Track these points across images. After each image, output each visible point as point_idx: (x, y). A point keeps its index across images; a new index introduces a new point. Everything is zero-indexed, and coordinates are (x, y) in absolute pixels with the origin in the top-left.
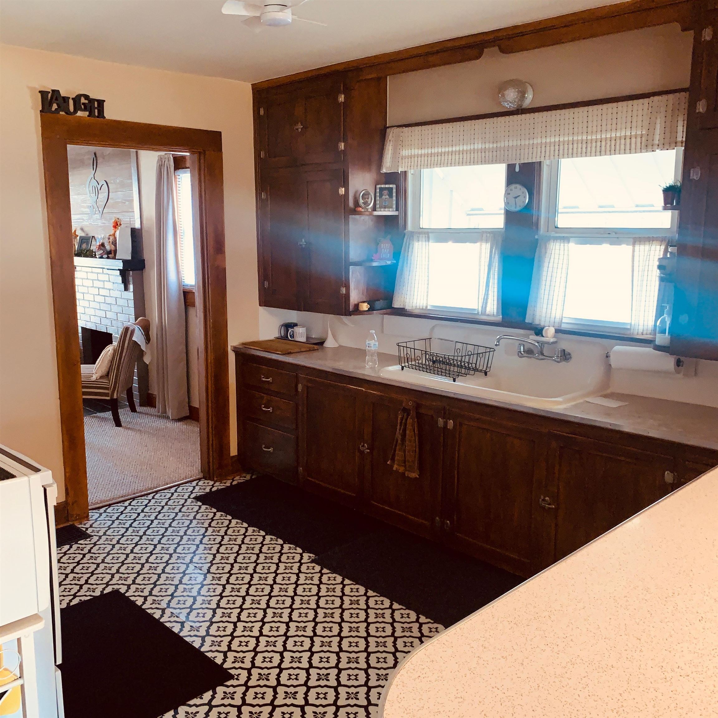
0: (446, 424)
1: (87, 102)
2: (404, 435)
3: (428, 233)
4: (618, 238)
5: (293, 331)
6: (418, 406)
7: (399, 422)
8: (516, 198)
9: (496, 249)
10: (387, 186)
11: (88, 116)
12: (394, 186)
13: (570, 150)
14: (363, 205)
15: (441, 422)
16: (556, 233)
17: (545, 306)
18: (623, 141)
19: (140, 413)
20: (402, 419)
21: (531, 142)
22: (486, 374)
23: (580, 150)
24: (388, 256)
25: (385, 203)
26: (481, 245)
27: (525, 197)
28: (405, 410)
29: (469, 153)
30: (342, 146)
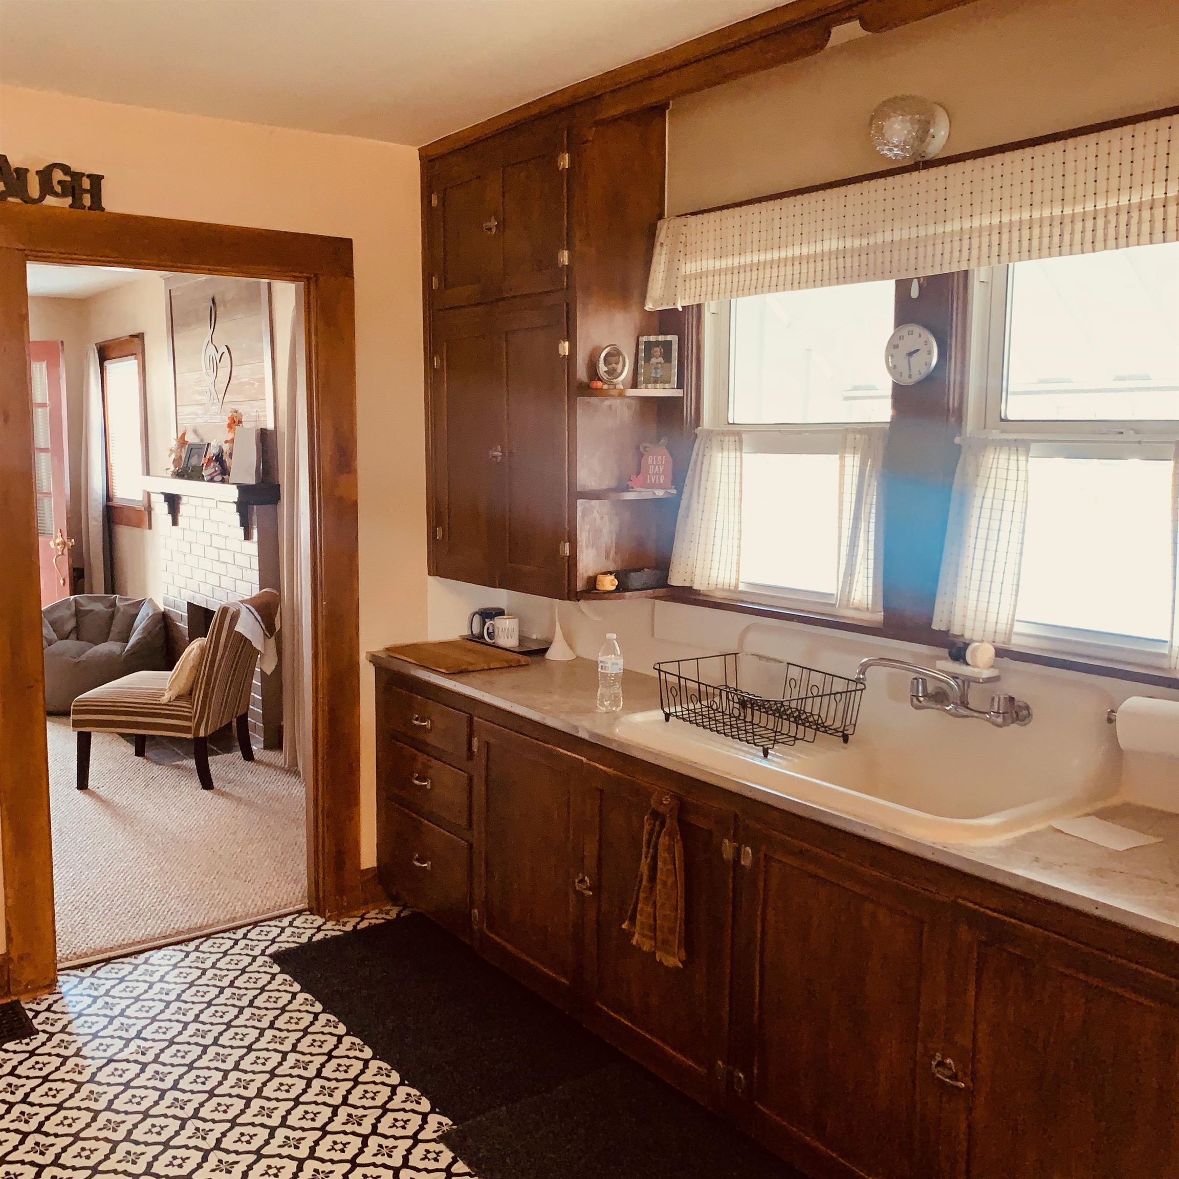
0: (738, 852)
1: (68, 178)
2: (653, 868)
3: (739, 434)
4: (1139, 442)
5: (493, 625)
6: (682, 808)
7: (645, 838)
8: (910, 354)
9: (872, 467)
10: (661, 338)
11: (71, 206)
12: (673, 338)
13: (1025, 243)
14: (605, 377)
15: (728, 848)
16: (1003, 432)
17: (973, 595)
18: (1146, 214)
19: (260, 762)
20: (651, 834)
21: (940, 230)
22: (846, 739)
23: (1046, 241)
24: (662, 481)
25: (656, 373)
26: (842, 458)
27: (930, 353)
28: (655, 815)
29: (812, 260)
30: (564, 257)
